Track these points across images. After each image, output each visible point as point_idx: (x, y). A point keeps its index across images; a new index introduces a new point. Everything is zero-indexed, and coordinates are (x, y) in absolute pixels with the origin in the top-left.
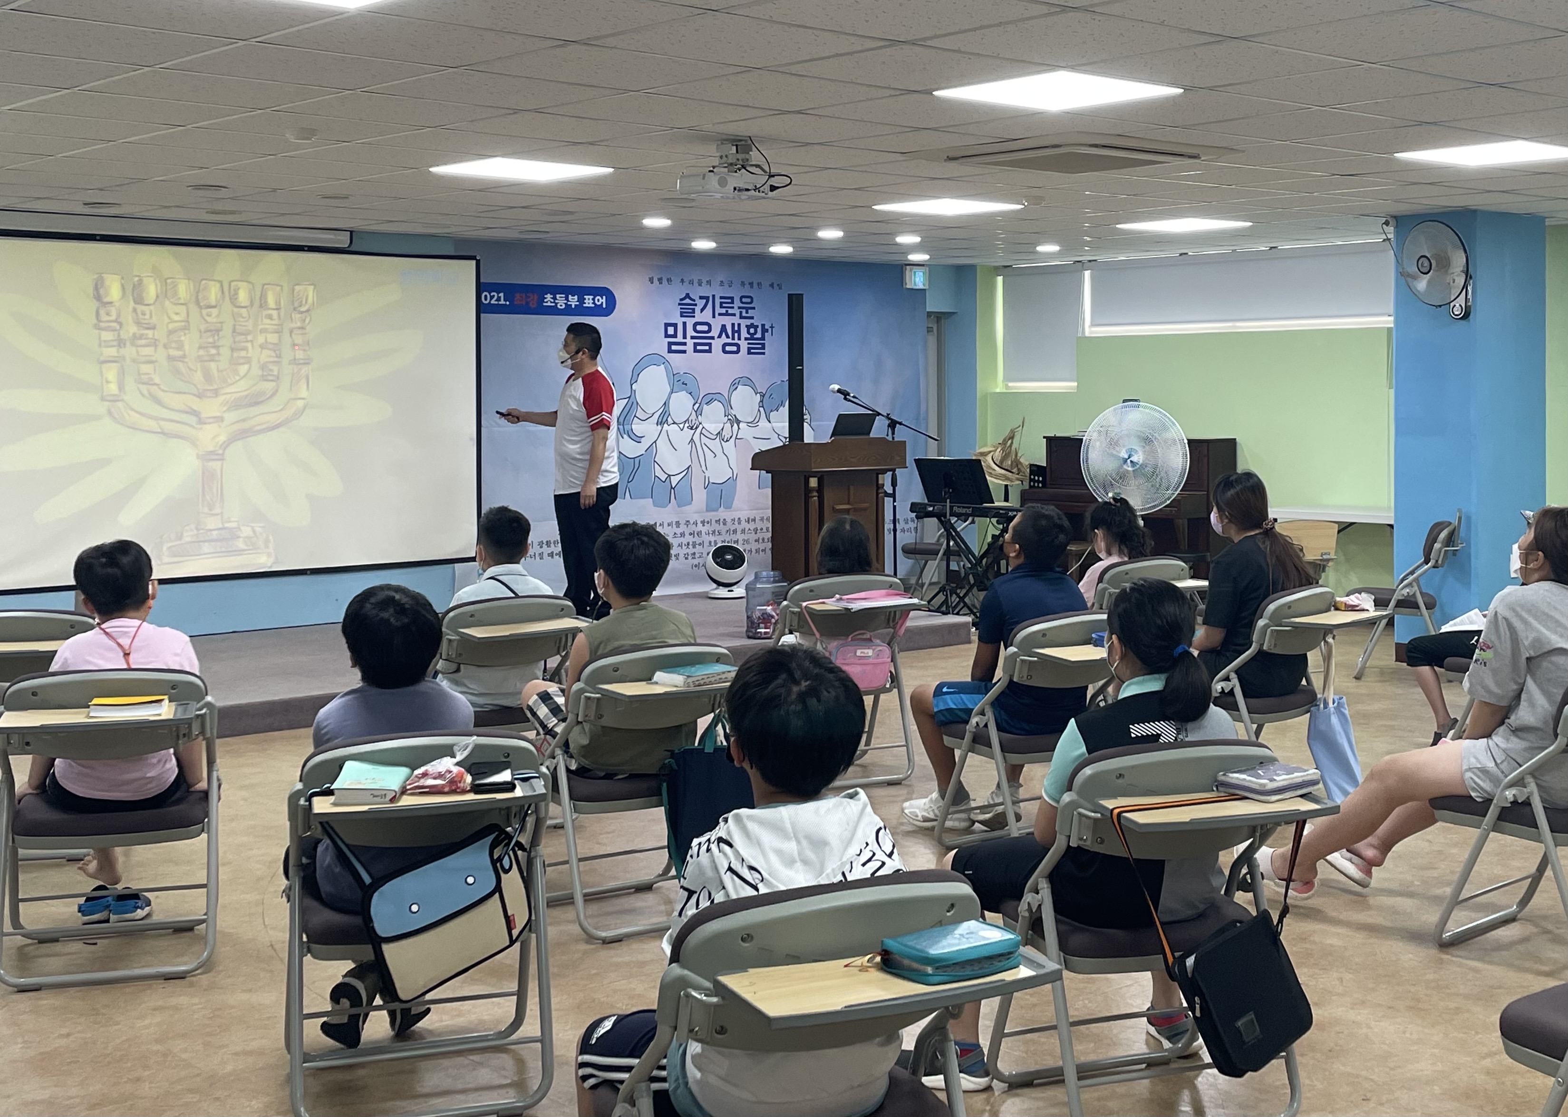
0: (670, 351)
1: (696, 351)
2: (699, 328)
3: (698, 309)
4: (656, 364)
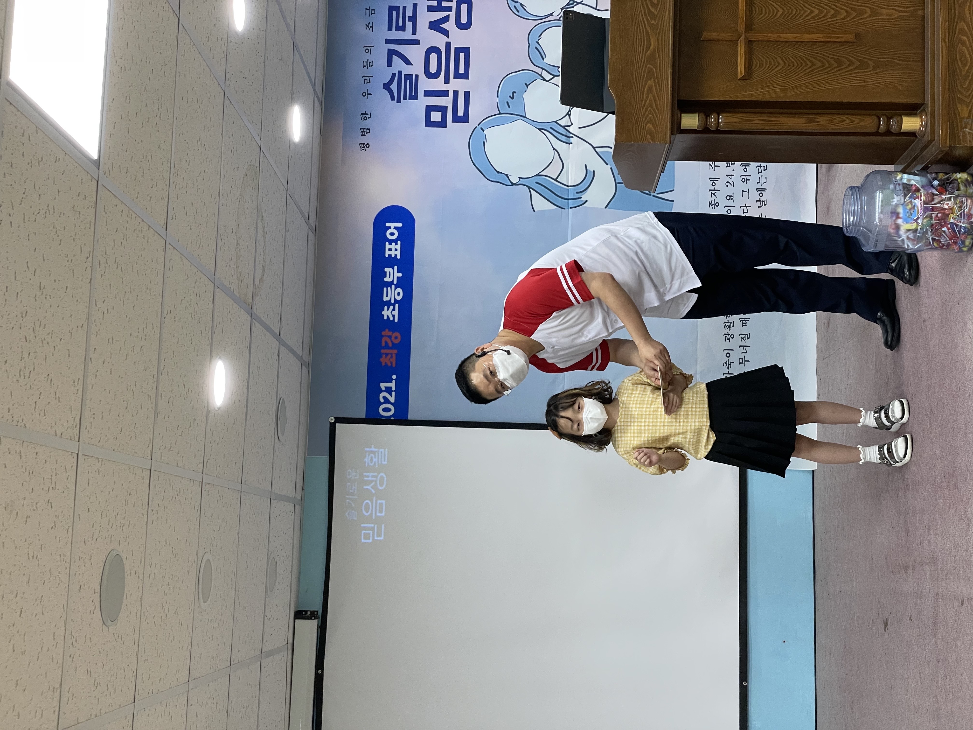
0: (465, 119)
1: (465, 76)
2: (433, 69)
3: (407, 70)
4: (484, 142)
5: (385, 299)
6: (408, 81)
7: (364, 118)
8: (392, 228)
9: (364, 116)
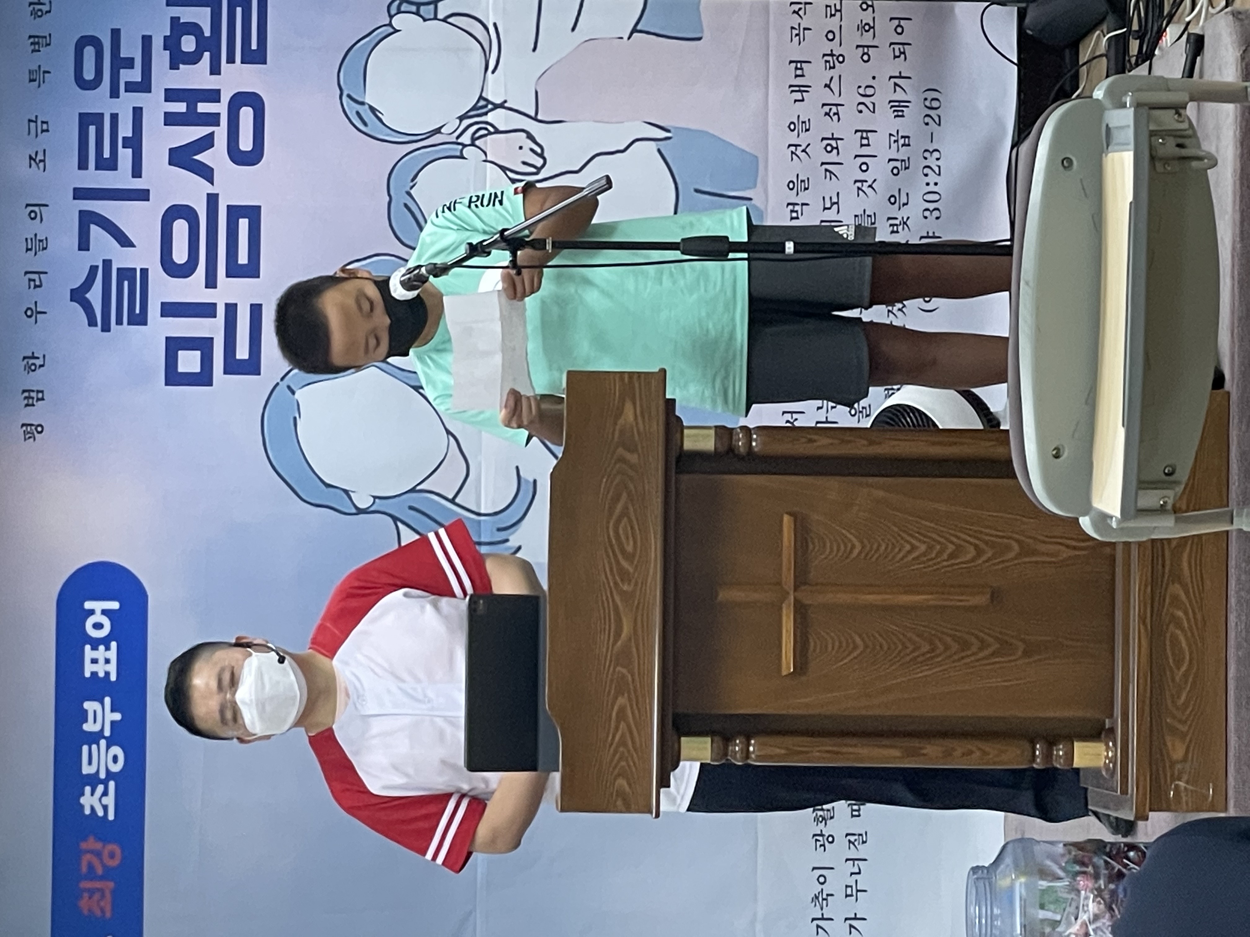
0: (252, 366)
1: (252, 270)
2: (180, 255)
3: (122, 258)
4: (295, 418)
5: (86, 770)
6: (126, 283)
7: (30, 368)
8: (98, 612)
9: (31, 361)
